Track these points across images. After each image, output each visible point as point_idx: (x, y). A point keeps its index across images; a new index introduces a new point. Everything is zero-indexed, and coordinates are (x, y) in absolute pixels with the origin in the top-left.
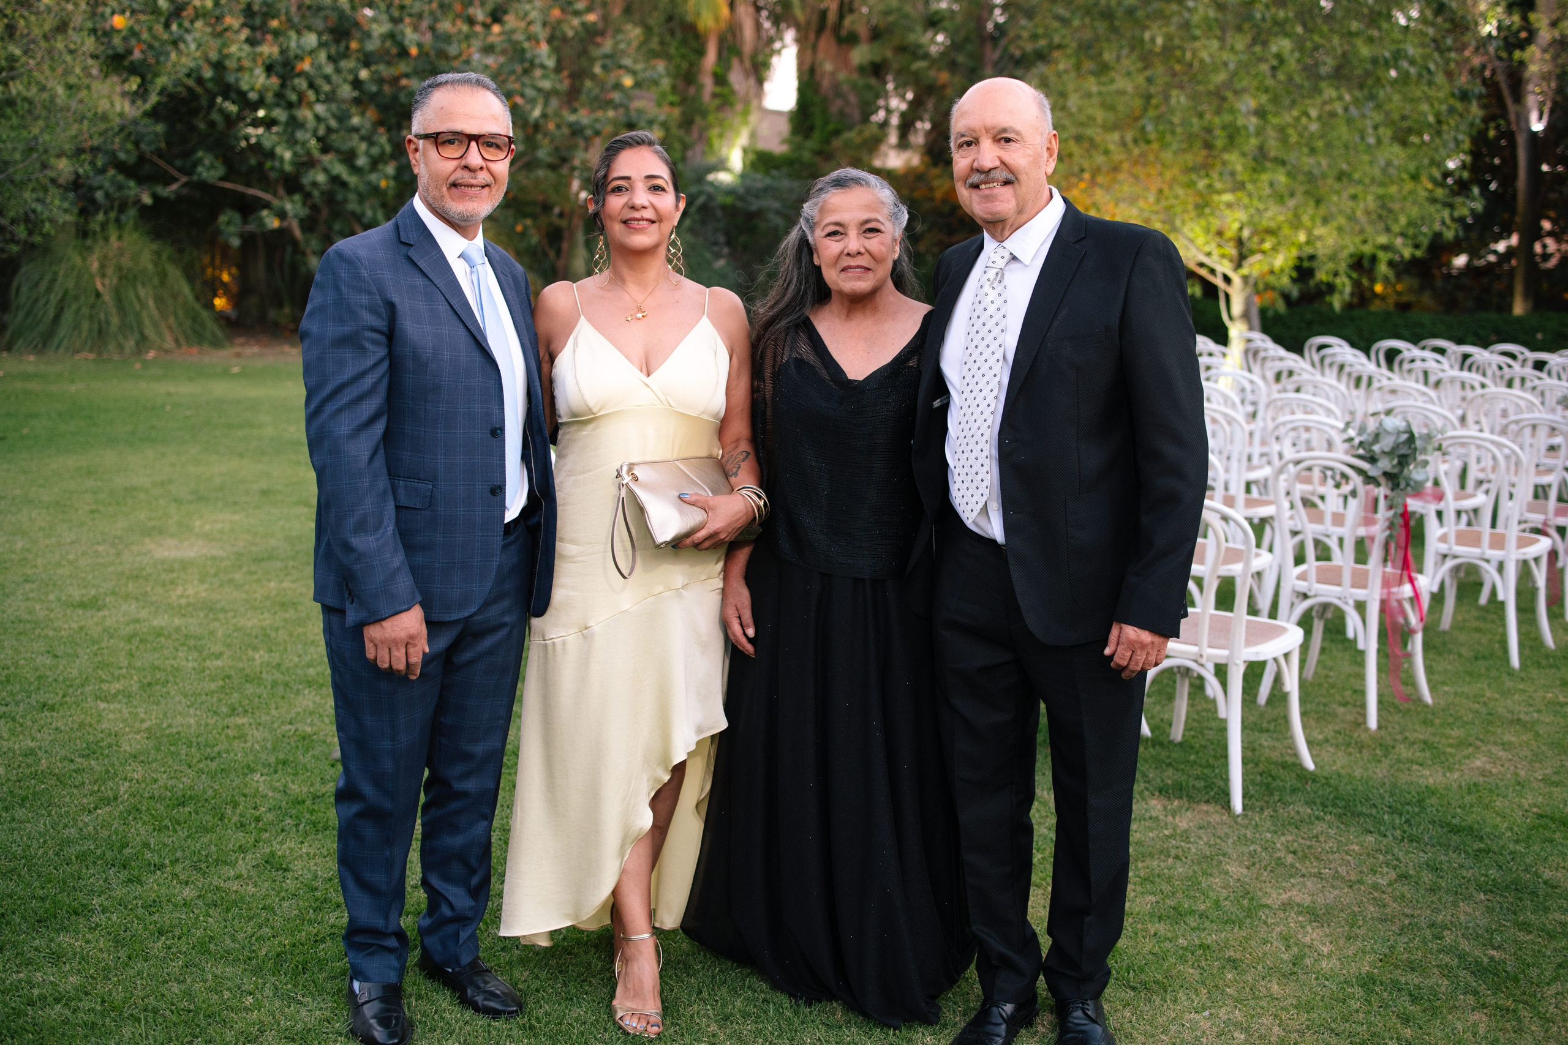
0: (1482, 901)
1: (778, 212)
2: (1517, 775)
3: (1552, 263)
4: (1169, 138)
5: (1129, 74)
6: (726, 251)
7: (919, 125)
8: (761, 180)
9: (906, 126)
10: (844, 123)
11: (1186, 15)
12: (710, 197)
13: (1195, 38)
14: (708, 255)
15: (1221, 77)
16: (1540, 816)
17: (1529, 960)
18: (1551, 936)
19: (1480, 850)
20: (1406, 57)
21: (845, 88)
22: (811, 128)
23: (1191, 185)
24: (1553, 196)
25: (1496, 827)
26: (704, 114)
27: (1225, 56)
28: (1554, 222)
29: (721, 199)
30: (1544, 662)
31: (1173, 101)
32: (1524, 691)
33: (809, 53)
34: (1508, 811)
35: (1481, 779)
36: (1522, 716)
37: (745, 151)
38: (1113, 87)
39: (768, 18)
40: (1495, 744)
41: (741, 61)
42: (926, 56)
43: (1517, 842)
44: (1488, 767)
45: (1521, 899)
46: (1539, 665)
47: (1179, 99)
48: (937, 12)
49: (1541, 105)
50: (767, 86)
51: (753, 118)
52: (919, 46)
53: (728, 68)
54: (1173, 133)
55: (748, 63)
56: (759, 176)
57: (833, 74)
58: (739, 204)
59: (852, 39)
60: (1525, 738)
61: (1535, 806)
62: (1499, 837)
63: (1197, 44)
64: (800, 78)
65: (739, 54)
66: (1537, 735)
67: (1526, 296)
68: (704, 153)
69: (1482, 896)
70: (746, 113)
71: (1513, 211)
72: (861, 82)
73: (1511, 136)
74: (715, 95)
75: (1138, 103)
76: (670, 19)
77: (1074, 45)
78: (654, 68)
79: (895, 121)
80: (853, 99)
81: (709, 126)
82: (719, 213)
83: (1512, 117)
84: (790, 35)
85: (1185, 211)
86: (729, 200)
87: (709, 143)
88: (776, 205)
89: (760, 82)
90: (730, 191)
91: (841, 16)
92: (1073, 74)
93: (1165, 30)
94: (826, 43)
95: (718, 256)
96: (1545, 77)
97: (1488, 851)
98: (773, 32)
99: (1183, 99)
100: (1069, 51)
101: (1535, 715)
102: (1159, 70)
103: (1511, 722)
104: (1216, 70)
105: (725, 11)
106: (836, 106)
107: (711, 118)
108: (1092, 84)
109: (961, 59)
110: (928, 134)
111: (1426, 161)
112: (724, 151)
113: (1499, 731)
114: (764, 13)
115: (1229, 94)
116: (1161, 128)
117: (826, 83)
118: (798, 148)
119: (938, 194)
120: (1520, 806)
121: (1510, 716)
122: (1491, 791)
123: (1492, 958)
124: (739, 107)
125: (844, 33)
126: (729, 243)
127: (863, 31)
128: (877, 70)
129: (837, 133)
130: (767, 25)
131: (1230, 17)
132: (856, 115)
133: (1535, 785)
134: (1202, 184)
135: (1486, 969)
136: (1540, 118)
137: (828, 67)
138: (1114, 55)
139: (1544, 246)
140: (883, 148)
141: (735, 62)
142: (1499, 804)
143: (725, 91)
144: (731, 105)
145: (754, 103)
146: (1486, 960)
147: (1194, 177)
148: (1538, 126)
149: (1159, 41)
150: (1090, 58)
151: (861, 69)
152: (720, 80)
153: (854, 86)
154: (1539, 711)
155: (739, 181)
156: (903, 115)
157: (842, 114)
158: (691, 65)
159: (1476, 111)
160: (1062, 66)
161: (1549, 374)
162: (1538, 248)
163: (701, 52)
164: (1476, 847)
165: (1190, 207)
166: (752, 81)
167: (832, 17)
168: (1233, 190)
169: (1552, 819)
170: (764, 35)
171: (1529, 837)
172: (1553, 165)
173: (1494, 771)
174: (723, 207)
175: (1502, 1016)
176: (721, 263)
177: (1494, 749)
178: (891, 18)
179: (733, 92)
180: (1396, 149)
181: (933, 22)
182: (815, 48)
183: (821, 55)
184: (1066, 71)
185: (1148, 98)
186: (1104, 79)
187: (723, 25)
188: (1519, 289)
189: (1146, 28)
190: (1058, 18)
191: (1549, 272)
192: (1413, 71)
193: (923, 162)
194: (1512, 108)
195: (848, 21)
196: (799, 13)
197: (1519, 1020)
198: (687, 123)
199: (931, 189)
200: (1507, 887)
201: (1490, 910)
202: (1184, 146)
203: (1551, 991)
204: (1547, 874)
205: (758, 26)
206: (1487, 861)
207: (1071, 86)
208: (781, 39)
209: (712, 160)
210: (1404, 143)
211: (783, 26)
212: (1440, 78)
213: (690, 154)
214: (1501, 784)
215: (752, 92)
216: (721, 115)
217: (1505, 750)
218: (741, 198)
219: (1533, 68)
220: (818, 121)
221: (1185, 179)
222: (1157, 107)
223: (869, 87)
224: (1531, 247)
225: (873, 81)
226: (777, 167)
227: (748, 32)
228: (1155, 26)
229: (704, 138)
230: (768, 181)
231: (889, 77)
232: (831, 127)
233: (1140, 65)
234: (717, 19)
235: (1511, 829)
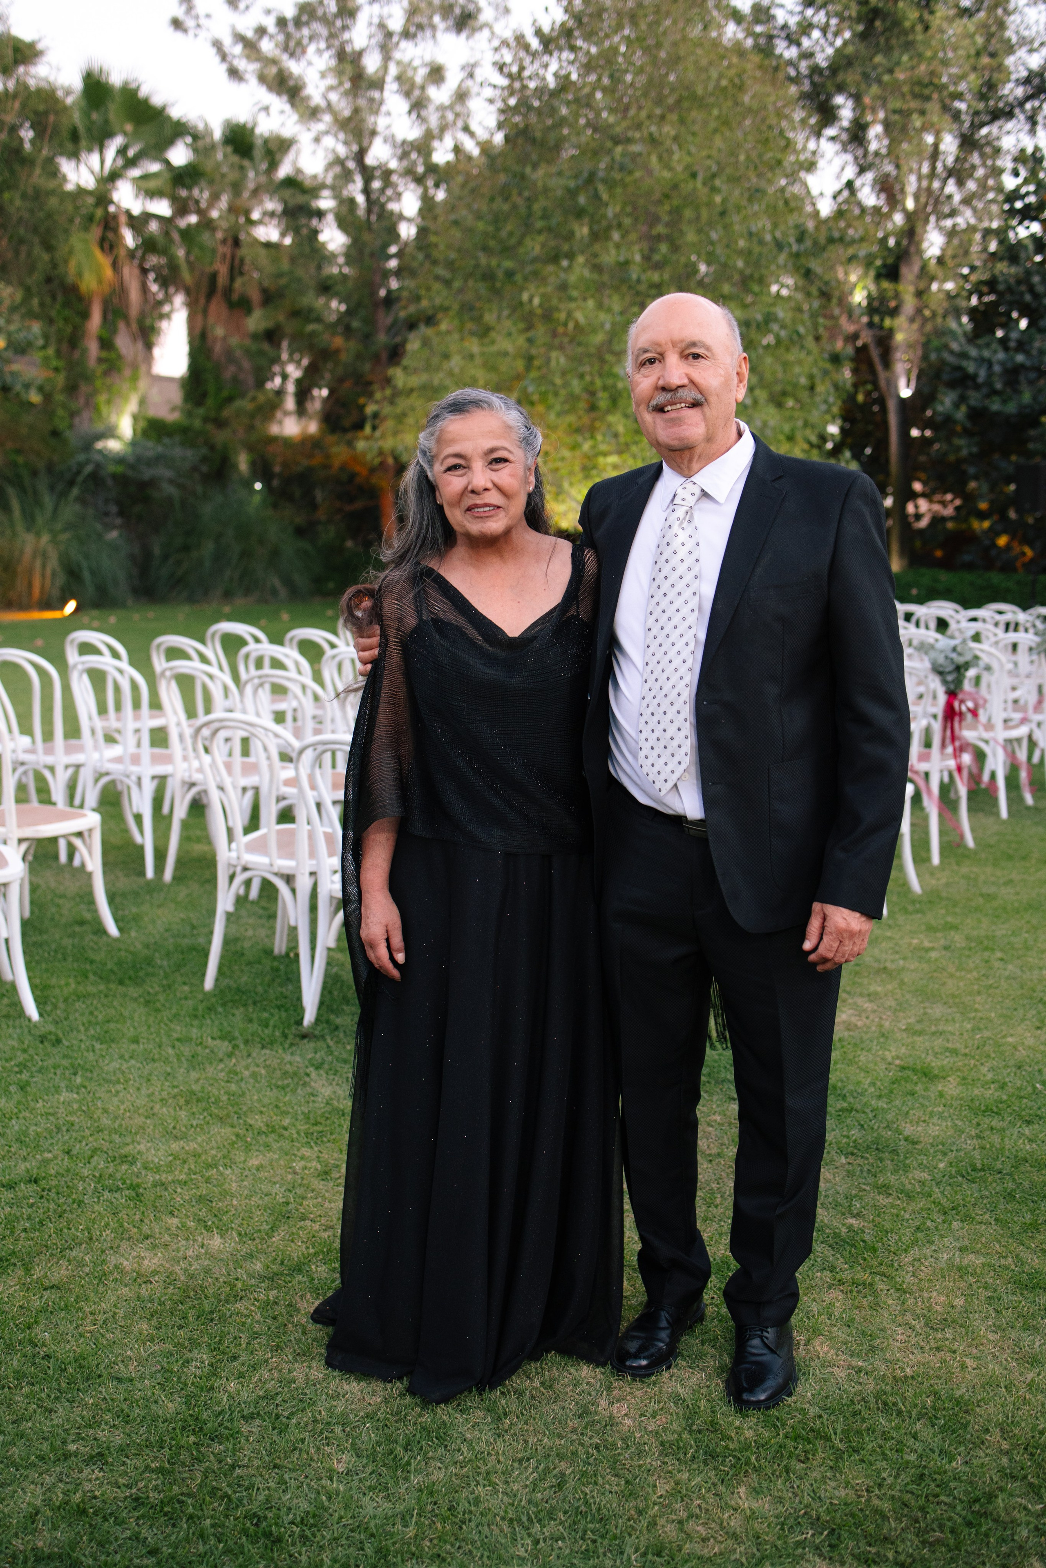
0: (843, 1166)
1: (171, 481)
2: (880, 1026)
3: (924, 523)
4: (551, 399)
5: (509, 334)
6: (119, 521)
7: (316, 392)
8: (152, 448)
9: (303, 394)
10: (237, 391)
11: (562, 275)
12: (98, 466)
13: (571, 299)
14: (99, 527)
15: (599, 338)
16: (903, 1068)
17: (888, 1226)
18: (910, 1197)
19: (842, 1110)
20: (776, 320)
21: (238, 353)
22: (204, 395)
23: (575, 447)
24: (922, 458)
25: (859, 1083)
26: (88, 378)
27: (603, 316)
28: (925, 483)
29: (112, 468)
30: (910, 908)
31: (553, 363)
32: (890, 938)
33: (199, 318)
34: (871, 1065)
35: (846, 1034)
36: (888, 965)
37: (135, 418)
38: (494, 348)
39: (155, 281)
40: (861, 995)
41: (128, 324)
42: (318, 320)
43: (879, 1097)
44: (854, 1019)
45: (881, 1160)
46: (905, 911)
47: (558, 359)
48: (330, 277)
49: (908, 373)
50: (157, 352)
51: (143, 384)
52: (311, 310)
53: (114, 331)
54: (556, 394)
55: (134, 326)
56: (150, 444)
57: (224, 338)
58: (130, 473)
59: (242, 306)
60: (890, 987)
61: (898, 1057)
62: (862, 1094)
63: (573, 305)
64: (191, 343)
65: (126, 317)
66: (902, 983)
67: (902, 553)
68: (91, 420)
69: (843, 1160)
70: (135, 379)
71: (887, 474)
72: (254, 347)
73: (882, 402)
74: (100, 360)
75: (520, 365)
76: (49, 280)
77: (456, 306)
78: (29, 328)
79: (291, 388)
80: (246, 364)
81: (96, 392)
82: (110, 482)
83: (883, 384)
84: (179, 300)
85: (571, 473)
86: (119, 469)
87: (97, 409)
88: (168, 473)
89: (149, 346)
90: (120, 460)
91: (232, 279)
92: (456, 336)
93: (542, 290)
94: (217, 307)
95: (109, 527)
96: (910, 346)
97: (850, 1110)
98: (161, 296)
99: (562, 360)
100: (452, 313)
101: (901, 962)
102: (541, 332)
103: (878, 972)
104: (594, 331)
105: (109, 272)
106: (230, 372)
107: (98, 383)
108: (474, 346)
109: (356, 324)
110: (326, 400)
111: (800, 423)
112: (113, 418)
113: (865, 981)
114: (152, 276)
115: (609, 357)
116: (543, 389)
117: (218, 348)
118: (189, 414)
119: (337, 463)
120: (883, 1059)
121: (876, 965)
122: (855, 1045)
123: (850, 1228)
124: (127, 372)
125: (235, 297)
126: (121, 513)
127: (255, 296)
128: (272, 336)
129: (230, 399)
130: (154, 288)
131: (606, 278)
132: (251, 380)
133: (898, 1035)
134: (586, 446)
135: (844, 1241)
136: (908, 386)
137: (220, 331)
138: (494, 315)
139: (916, 507)
140: (279, 414)
141: (122, 326)
142: (863, 1058)
143: (113, 355)
144: (119, 370)
145: (143, 368)
146: (844, 1230)
147: (579, 439)
148: (906, 393)
149: (536, 301)
150: (472, 319)
151: (255, 337)
152: (106, 344)
153: (247, 352)
154: (905, 959)
155: (130, 450)
156: (299, 382)
157: (235, 380)
158: (76, 328)
159: (847, 374)
160: (443, 326)
161: (917, 625)
162: (910, 508)
163: (85, 315)
164: (839, 1106)
165: (577, 468)
166: (140, 345)
167: (222, 280)
168: (620, 452)
169: (914, 1070)
170: (150, 297)
171: (891, 1092)
172: (922, 430)
173: (860, 1024)
174: (114, 476)
175: (858, 1292)
176: (114, 534)
177: (860, 1001)
178: (283, 281)
179: (120, 357)
180: (772, 410)
181: (326, 288)
182: (205, 312)
183: (211, 320)
184: (448, 332)
185: (530, 359)
186: (486, 340)
187: (106, 289)
188: (895, 547)
189: (522, 289)
190: (437, 278)
191: (921, 532)
192: (783, 333)
193: (320, 429)
194: (882, 374)
195: (238, 283)
196: (187, 276)
197: (875, 1294)
198: (72, 389)
199: (328, 456)
200: (868, 1147)
201: (850, 1174)
202: (567, 407)
203: (907, 1259)
204: (908, 1130)
205: (144, 289)
206: (848, 1121)
207: (454, 348)
208: (171, 302)
209: (99, 427)
210: (780, 405)
211: (172, 290)
212: (810, 342)
213: (77, 420)
214: (865, 1037)
215: (140, 357)
216: (108, 381)
217: (871, 1001)
218: (132, 467)
219: (900, 337)
220: (211, 388)
221: (568, 440)
222: (539, 368)
223: (261, 353)
224: (903, 508)
225: (266, 346)
226: (170, 435)
227: (134, 295)
228: (532, 287)
229: (90, 403)
230: (160, 449)
231: (285, 344)
232: (225, 393)
233: (521, 325)
234: (100, 281)
235: (874, 1084)
